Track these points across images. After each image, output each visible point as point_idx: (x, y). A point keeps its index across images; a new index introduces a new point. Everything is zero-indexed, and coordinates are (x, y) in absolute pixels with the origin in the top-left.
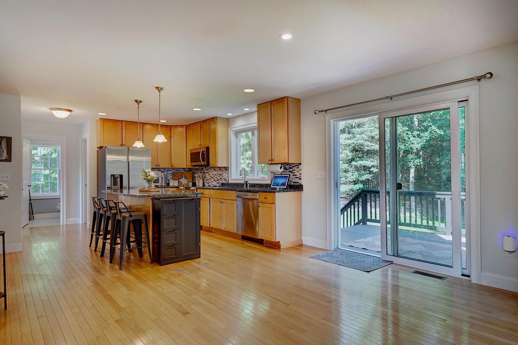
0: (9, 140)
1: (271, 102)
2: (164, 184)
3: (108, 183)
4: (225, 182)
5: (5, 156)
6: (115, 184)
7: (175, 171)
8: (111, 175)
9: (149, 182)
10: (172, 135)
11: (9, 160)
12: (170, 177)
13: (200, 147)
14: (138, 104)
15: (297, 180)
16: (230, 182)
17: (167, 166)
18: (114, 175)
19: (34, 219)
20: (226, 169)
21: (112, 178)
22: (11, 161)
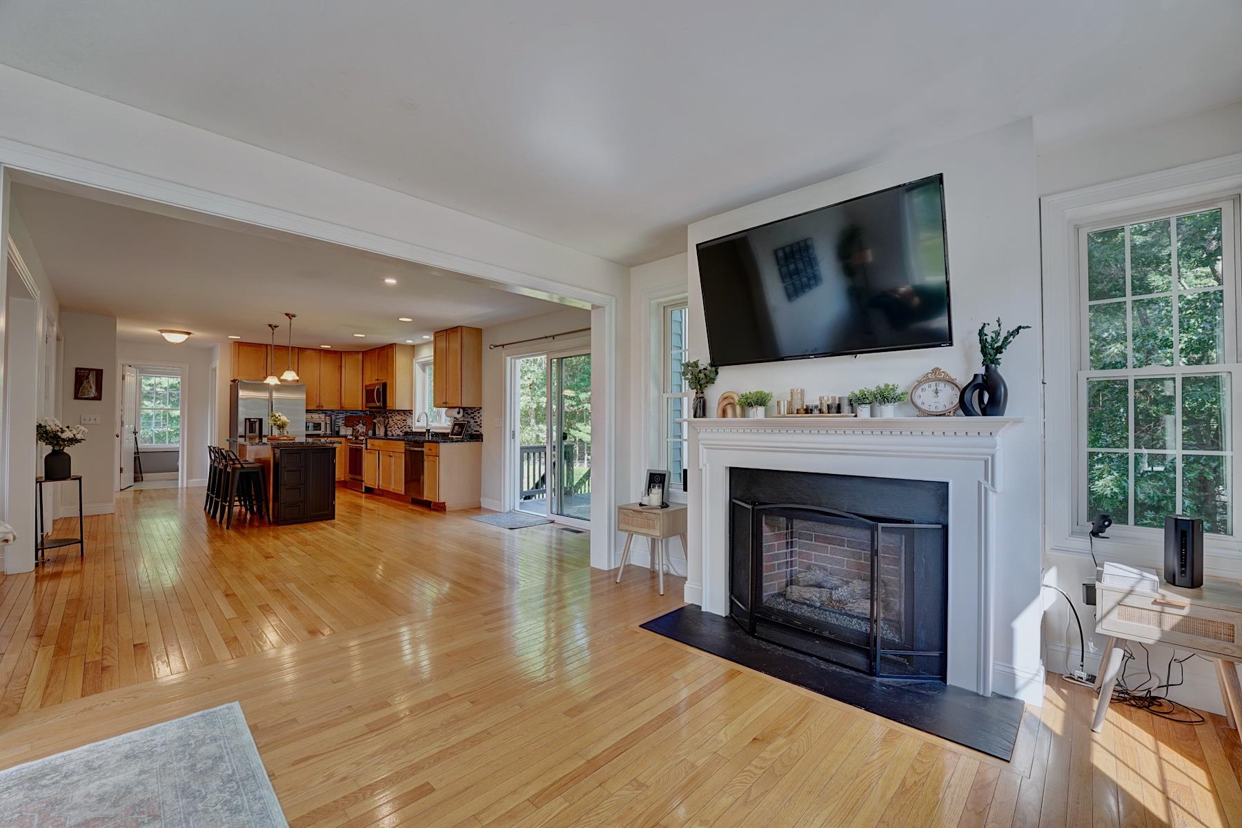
0: (99, 373)
1: (446, 330)
2: (328, 432)
3: (241, 430)
4: (409, 430)
5: (93, 393)
6: (252, 431)
7: (349, 414)
8: (246, 419)
9: (280, 427)
10: (343, 364)
11: (98, 397)
12: (341, 422)
13: (377, 382)
14: (273, 330)
15: (478, 428)
16: (414, 430)
17: (335, 407)
18: (249, 419)
19: (142, 480)
20: (410, 412)
21: (248, 423)
22: (101, 400)
